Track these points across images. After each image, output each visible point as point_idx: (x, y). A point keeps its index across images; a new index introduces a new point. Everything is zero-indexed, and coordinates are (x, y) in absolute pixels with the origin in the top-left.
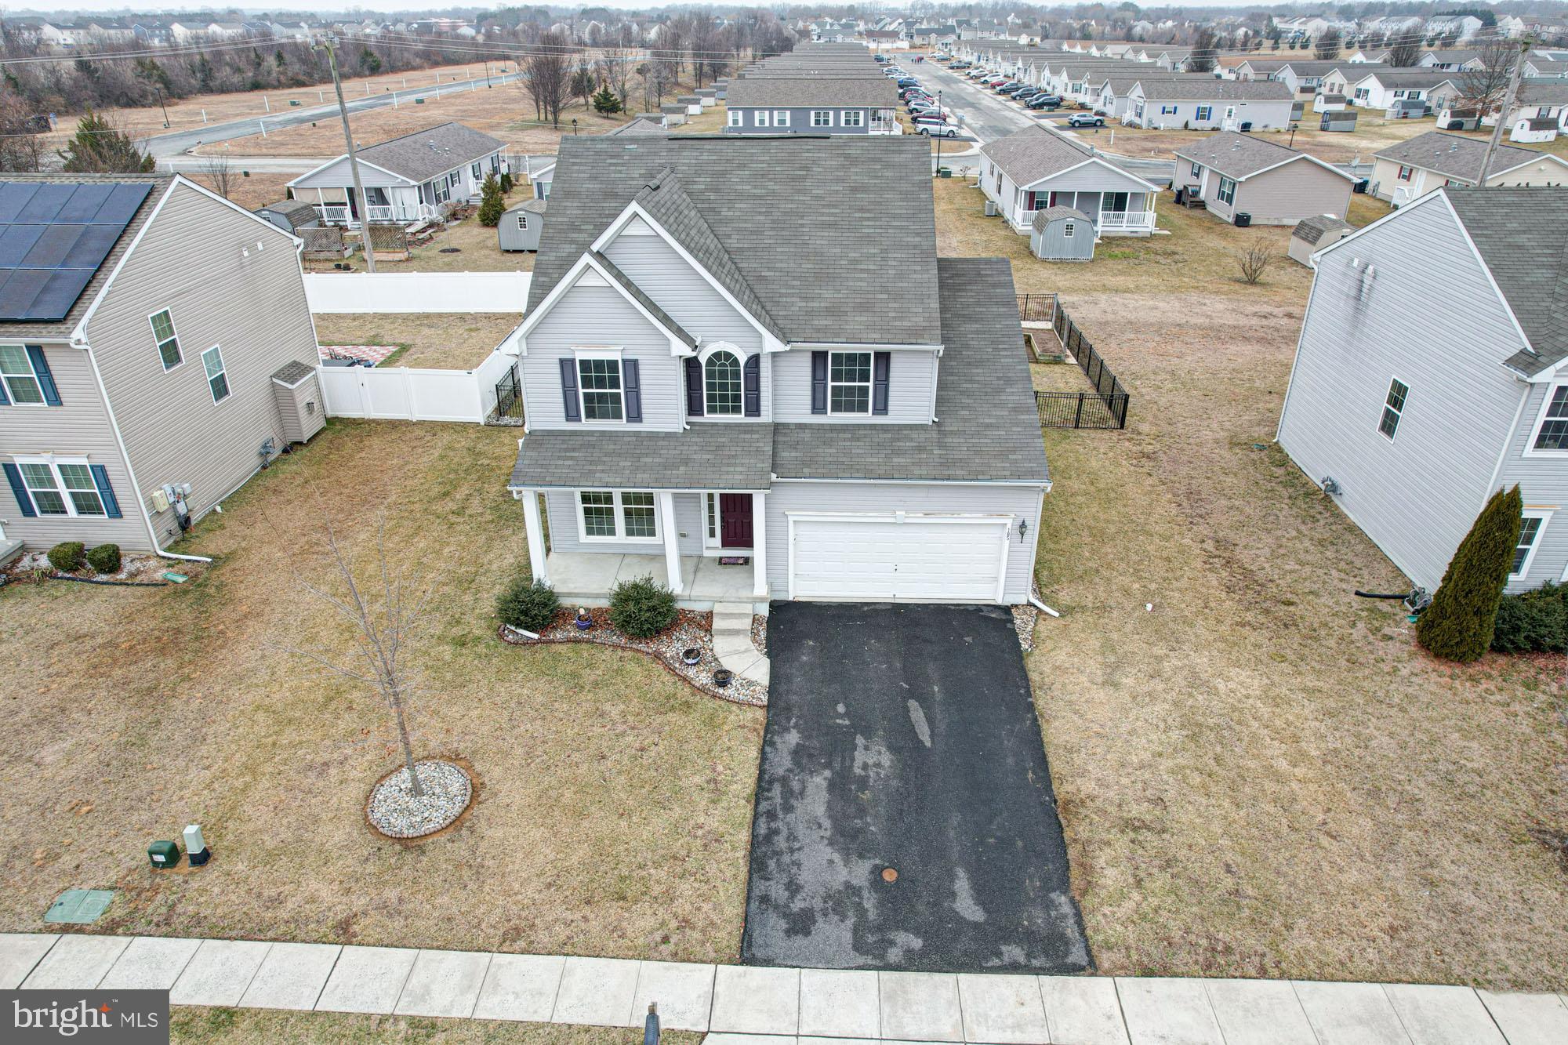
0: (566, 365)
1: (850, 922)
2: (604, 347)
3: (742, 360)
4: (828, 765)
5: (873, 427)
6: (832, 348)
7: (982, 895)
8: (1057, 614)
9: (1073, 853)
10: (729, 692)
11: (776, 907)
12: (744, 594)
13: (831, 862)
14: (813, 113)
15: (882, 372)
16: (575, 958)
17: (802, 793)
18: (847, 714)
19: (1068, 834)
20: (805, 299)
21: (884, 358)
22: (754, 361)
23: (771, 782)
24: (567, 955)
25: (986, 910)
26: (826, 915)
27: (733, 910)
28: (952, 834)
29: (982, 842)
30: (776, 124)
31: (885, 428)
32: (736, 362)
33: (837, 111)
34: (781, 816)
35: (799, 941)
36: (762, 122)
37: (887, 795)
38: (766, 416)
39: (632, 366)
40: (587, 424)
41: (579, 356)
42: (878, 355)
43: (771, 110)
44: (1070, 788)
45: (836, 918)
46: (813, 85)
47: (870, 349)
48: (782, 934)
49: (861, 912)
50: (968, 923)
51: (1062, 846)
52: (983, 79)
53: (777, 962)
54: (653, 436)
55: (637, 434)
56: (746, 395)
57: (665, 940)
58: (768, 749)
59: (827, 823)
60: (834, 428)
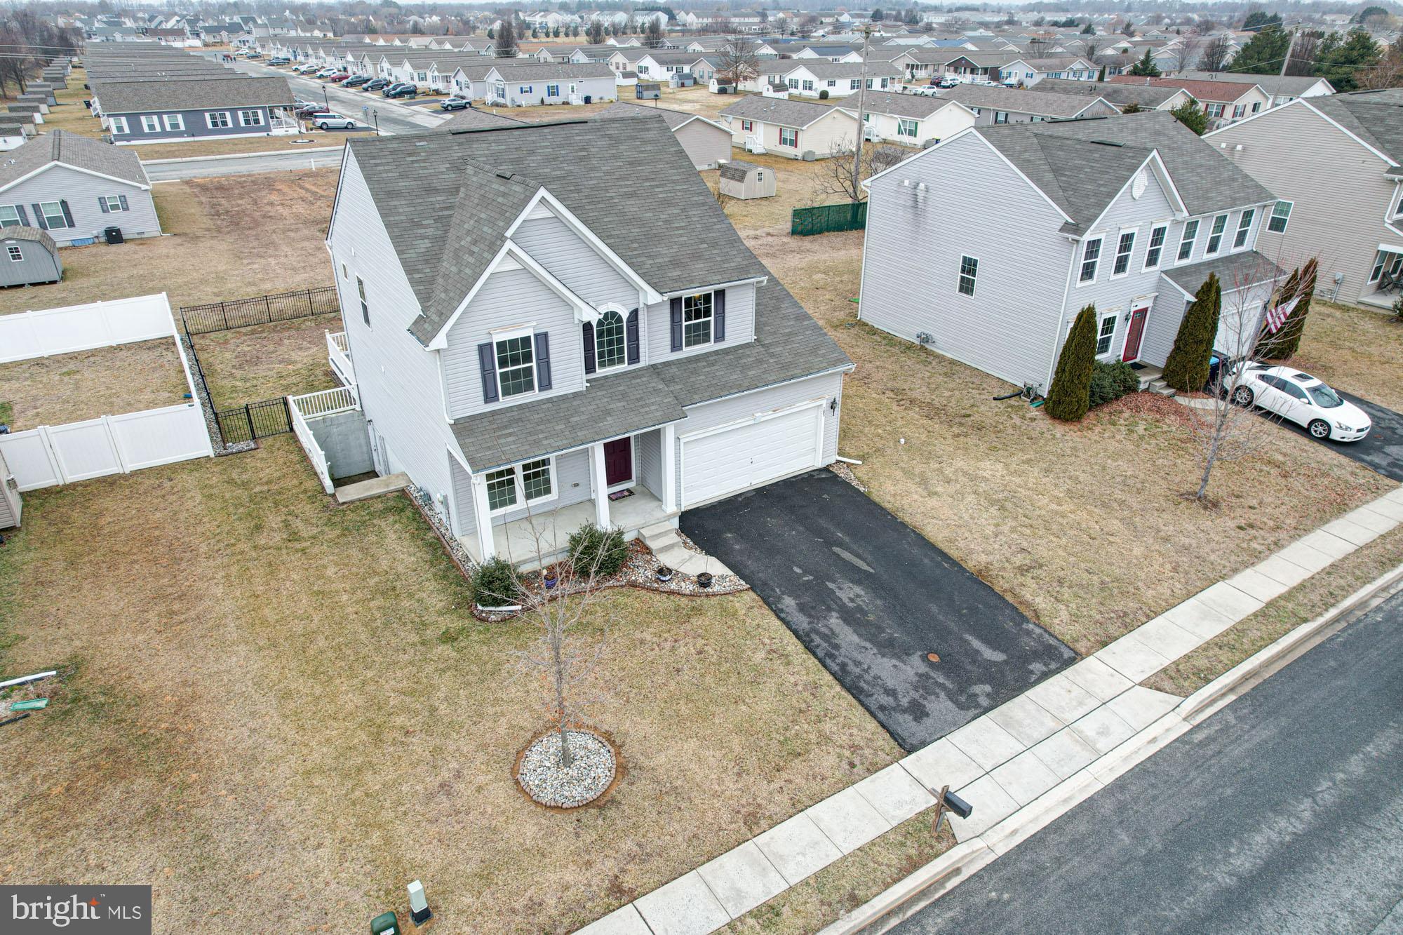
0: (484, 350)
1: (942, 695)
2: (520, 325)
3: (625, 317)
4: (829, 609)
5: (716, 353)
6: (685, 294)
7: (993, 644)
8: (860, 462)
9: (1009, 598)
10: (716, 588)
11: (894, 709)
12: (658, 514)
13: (895, 666)
14: (207, 115)
15: (720, 307)
16: (809, 809)
17: (833, 633)
18: (805, 572)
19: (997, 589)
20: (650, 257)
21: (721, 294)
22: (634, 314)
23: (808, 635)
24: (802, 810)
25: (1002, 651)
26: (925, 699)
27: (872, 725)
28: (941, 617)
29: (962, 615)
30: (168, 128)
31: (726, 352)
32: (620, 319)
33: (233, 111)
34: (837, 653)
35: (927, 722)
36: (152, 127)
37: (881, 611)
38: (644, 361)
39: (543, 338)
40: (505, 402)
41: (497, 338)
42: (716, 293)
43: (160, 114)
44: (974, 563)
45: (933, 697)
46: (197, 87)
47: (710, 289)
48: (914, 723)
49: (943, 686)
50: (1001, 663)
51: (1001, 598)
53: (928, 740)
54: (563, 398)
55: (549, 400)
56: (628, 346)
57: (852, 765)
58: (782, 615)
59: (868, 645)
60: (690, 360)
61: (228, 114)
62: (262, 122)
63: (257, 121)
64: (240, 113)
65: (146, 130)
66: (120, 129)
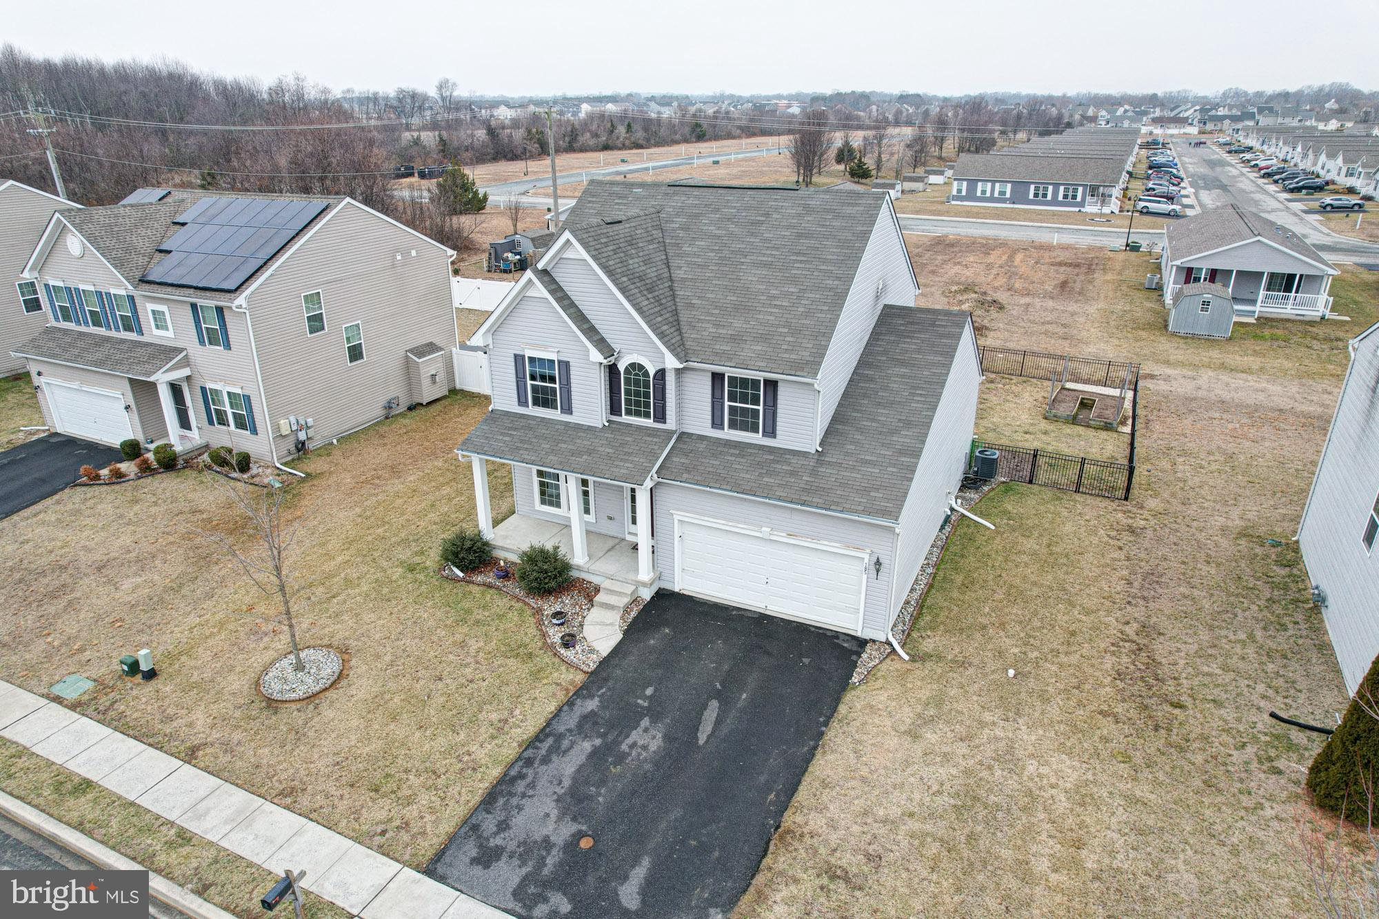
0: (519, 359)
1: (524, 870)
2: (545, 348)
3: (652, 373)
4: (603, 736)
5: (762, 447)
6: (729, 372)
7: (647, 890)
8: (906, 657)
9: (760, 879)
10: (568, 654)
11: (479, 837)
12: (631, 576)
13: (547, 815)
14: (1032, 187)
15: (770, 394)
16: (315, 824)
17: (565, 752)
18: (651, 698)
19: (768, 861)
21: (772, 385)
22: (661, 373)
23: (547, 736)
24: (311, 820)
25: (643, 902)
26: (511, 857)
27: (447, 827)
28: (663, 825)
29: (683, 842)
30: (996, 195)
31: (771, 450)
32: (646, 374)
33: (1056, 186)
34: (536, 766)
35: (478, 870)
36: (984, 192)
37: (633, 775)
38: (671, 424)
39: (565, 366)
40: (532, 410)
41: (529, 353)
42: (768, 382)
43: (994, 182)
44: (799, 819)
45: (518, 862)
46: (1037, 162)
47: (761, 376)
48: (468, 860)
49: (542, 863)
50: (620, 906)
51: (756, 870)
52: (1253, 163)
53: (448, 881)
54: (578, 427)
55: (567, 424)
56: (654, 403)
57: (383, 833)
58: (566, 708)
59: (567, 783)
60: (728, 444)
61: (1051, 188)
62: (1079, 199)
63: (1074, 197)
64: (1062, 188)
65: (979, 194)
66: (959, 191)
